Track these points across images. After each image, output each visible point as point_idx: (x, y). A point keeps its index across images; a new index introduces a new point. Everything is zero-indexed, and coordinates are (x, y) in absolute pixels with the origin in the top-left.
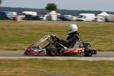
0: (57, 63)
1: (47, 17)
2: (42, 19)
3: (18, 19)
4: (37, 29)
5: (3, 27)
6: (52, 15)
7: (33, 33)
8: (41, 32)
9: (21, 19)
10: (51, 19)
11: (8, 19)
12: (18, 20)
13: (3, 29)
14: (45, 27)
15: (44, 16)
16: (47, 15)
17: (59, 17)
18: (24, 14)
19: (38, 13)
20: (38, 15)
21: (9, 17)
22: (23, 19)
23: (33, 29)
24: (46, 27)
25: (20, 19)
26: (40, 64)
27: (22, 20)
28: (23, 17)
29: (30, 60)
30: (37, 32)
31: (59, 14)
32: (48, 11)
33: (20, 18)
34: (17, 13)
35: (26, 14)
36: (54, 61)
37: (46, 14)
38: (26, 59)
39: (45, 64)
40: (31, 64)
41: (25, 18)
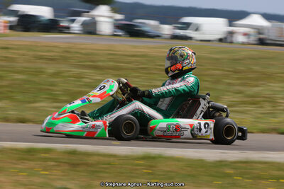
0: (109, 164)
1: (84, 24)
2: (68, 28)
4: (52, 59)
6: (98, 19)
8: (63, 67)
9: (5, 27)
10: (95, 30)
14: (77, 53)
15: (73, 21)
17: (118, 26)
18: (15, 13)
19: (55, 11)
20: (55, 16)
22: (12, 28)
23: (41, 58)
24: (80, 56)
25: (2, 28)
27: (8, 31)
28: (10, 22)
29: (30, 151)
30: (51, 69)
31: (119, 17)
32: (88, 5)
33: (3, 24)
35: (19, 13)
36: (102, 158)
37: (79, 14)
38: (16, 150)
39: (74, 166)
40: (32, 164)
41: (18, 25)
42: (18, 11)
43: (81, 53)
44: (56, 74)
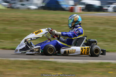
1: (114, 8)
2: (107, 10)
3: (76, 10)
4: (102, 24)
5: (58, 20)
7: (96, 29)
8: (107, 27)
9: (80, 10)
11: (63, 9)
12: (76, 12)
13: (57, 23)
15: (109, 6)
16: (113, 6)
20: (102, 5)
21: (64, 6)
22: (83, 10)
23: (96, 23)
26: (114, 70)
27: (82, 12)
28: (83, 7)
30: (101, 27)
34: (75, 2)
37: (111, 3)
41: (85, 9)
42: (85, 3)
43: (114, 21)
44: (104, 30)
